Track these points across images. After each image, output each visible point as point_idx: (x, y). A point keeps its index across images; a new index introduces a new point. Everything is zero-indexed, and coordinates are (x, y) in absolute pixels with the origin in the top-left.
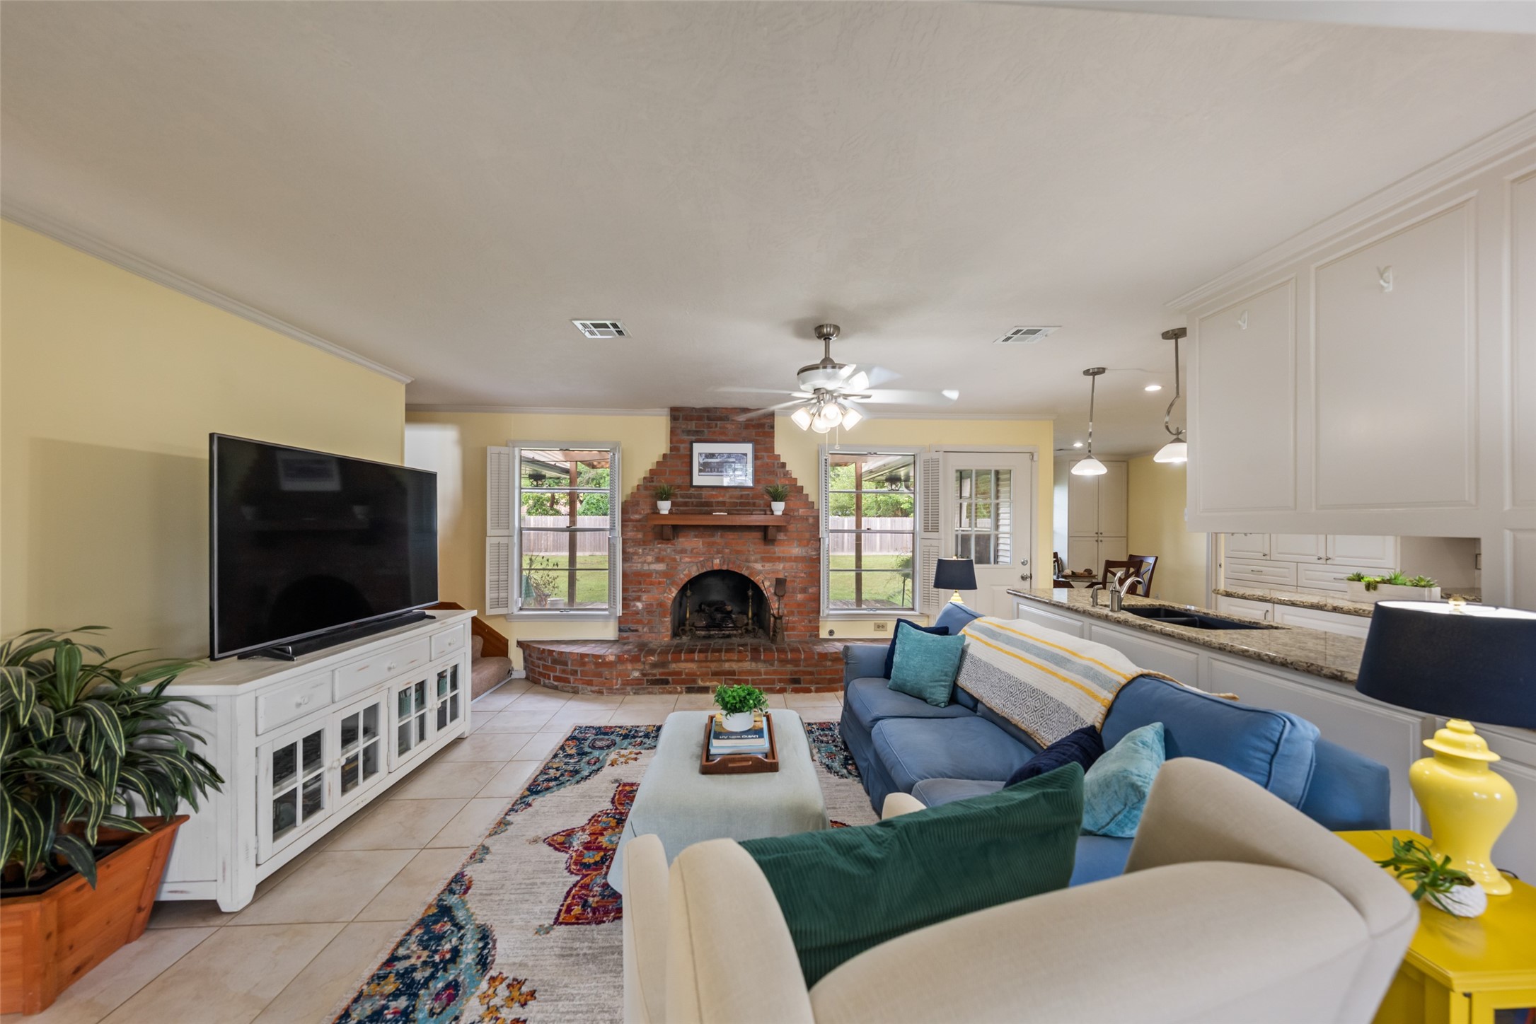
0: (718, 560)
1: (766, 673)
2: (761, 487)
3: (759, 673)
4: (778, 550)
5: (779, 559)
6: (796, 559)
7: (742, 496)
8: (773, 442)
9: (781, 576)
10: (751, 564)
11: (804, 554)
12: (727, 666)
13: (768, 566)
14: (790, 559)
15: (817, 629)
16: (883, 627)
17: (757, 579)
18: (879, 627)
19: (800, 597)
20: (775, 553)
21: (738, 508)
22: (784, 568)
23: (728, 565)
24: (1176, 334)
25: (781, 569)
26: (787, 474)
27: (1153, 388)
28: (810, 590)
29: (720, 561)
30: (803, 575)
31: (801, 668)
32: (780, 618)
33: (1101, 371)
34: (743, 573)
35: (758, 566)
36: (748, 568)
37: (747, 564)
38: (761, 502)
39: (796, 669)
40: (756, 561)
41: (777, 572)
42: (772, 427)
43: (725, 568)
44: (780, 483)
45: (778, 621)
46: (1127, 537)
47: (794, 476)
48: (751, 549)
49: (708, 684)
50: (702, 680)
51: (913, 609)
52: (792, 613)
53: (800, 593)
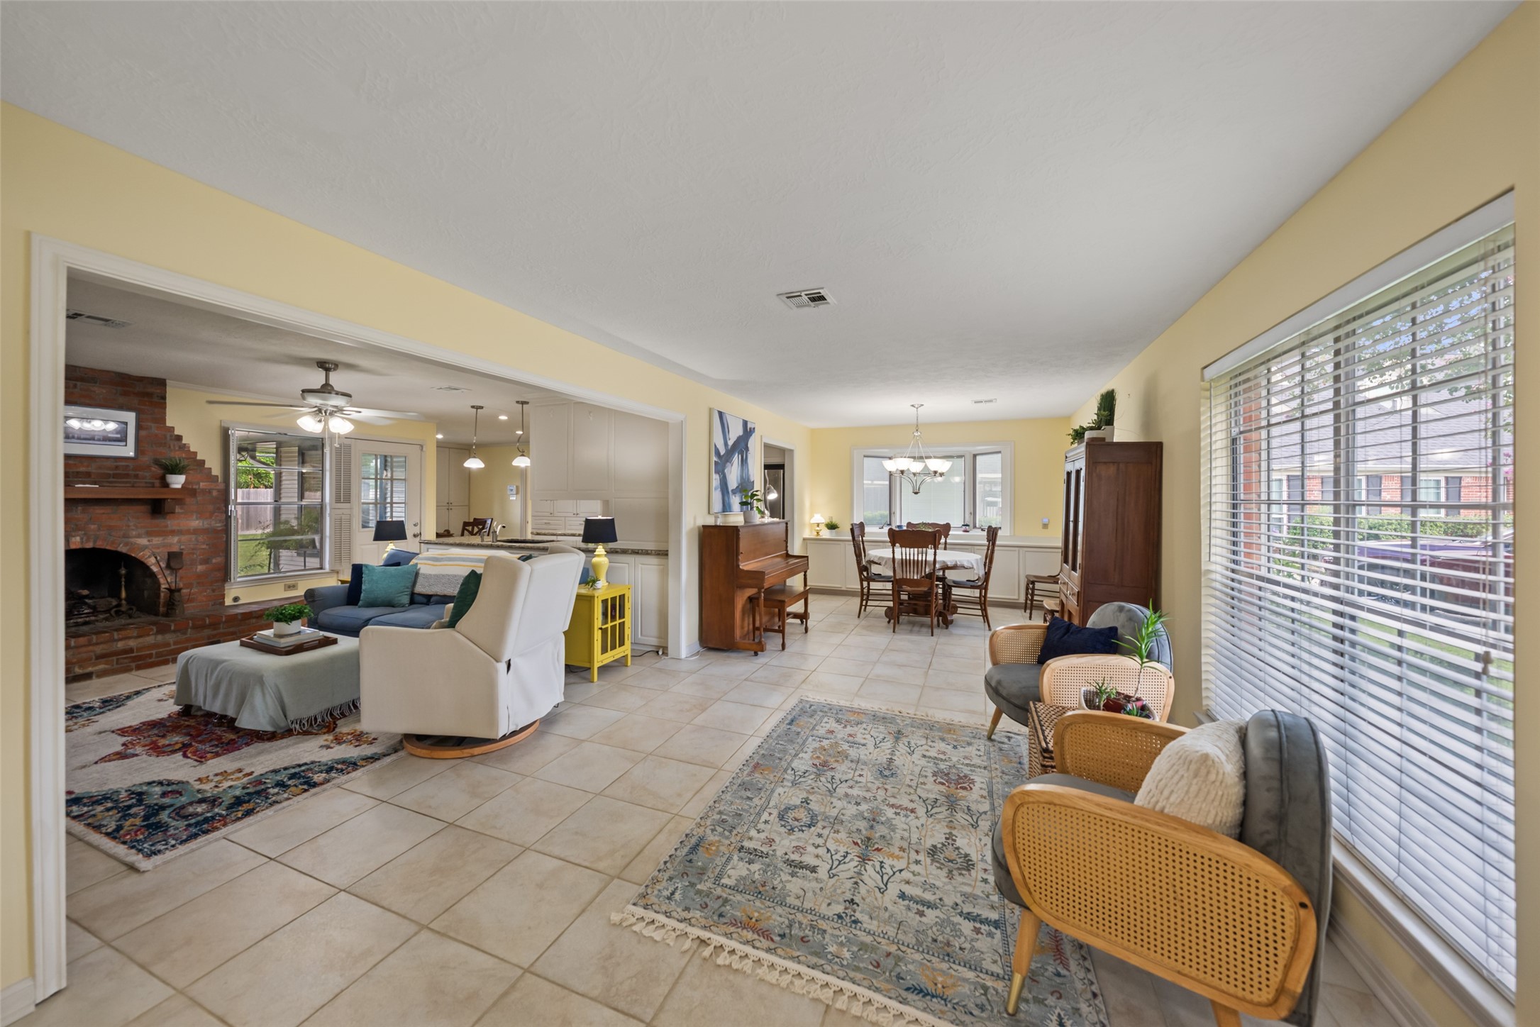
0: (78, 539)
1: (175, 643)
2: (146, 459)
3: (168, 645)
4: (171, 523)
5: (173, 533)
6: (196, 531)
7: (117, 467)
8: (165, 413)
9: (175, 549)
10: (132, 540)
11: (206, 526)
12: (120, 645)
13: (157, 540)
14: (188, 532)
15: (223, 596)
16: (294, 586)
17: (139, 555)
18: (289, 587)
19: (200, 568)
20: (167, 526)
21: (111, 480)
22: (179, 541)
23: (95, 542)
24: (523, 403)
25: (175, 543)
26: (184, 448)
27: (503, 418)
28: (214, 561)
29: (82, 539)
30: (204, 546)
31: (221, 631)
32: (179, 590)
33: (482, 408)
34: (119, 549)
35: (143, 541)
36: (126, 544)
37: (126, 540)
38: (147, 474)
39: (215, 632)
40: (139, 536)
41: (170, 545)
42: (164, 398)
43: (90, 545)
44: (177, 455)
45: (176, 594)
46: (469, 506)
47: (192, 450)
48: (131, 524)
49: (90, 669)
50: (80, 667)
51: (321, 568)
52: (189, 586)
53: (201, 564)
